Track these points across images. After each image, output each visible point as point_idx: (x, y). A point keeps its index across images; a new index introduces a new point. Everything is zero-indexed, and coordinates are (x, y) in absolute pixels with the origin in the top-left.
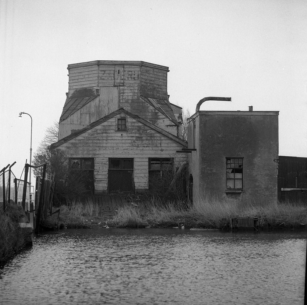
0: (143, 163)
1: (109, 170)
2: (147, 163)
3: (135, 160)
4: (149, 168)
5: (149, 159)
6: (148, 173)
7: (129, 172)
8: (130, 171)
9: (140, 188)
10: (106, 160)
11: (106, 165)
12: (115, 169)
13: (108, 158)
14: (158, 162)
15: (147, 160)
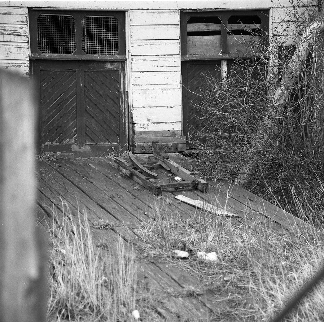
0: (161, 33)
1: (31, 61)
2: (176, 33)
3: (131, 19)
4: (184, 50)
5: (183, 13)
6: (180, 69)
7: (109, 66)
8: (112, 62)
9: (152, 128)
10: (19, 18)
11: (18, 39)
12: (56, 56)
13: (26, 10)
14: (214, 27)
15: (176, 19)
